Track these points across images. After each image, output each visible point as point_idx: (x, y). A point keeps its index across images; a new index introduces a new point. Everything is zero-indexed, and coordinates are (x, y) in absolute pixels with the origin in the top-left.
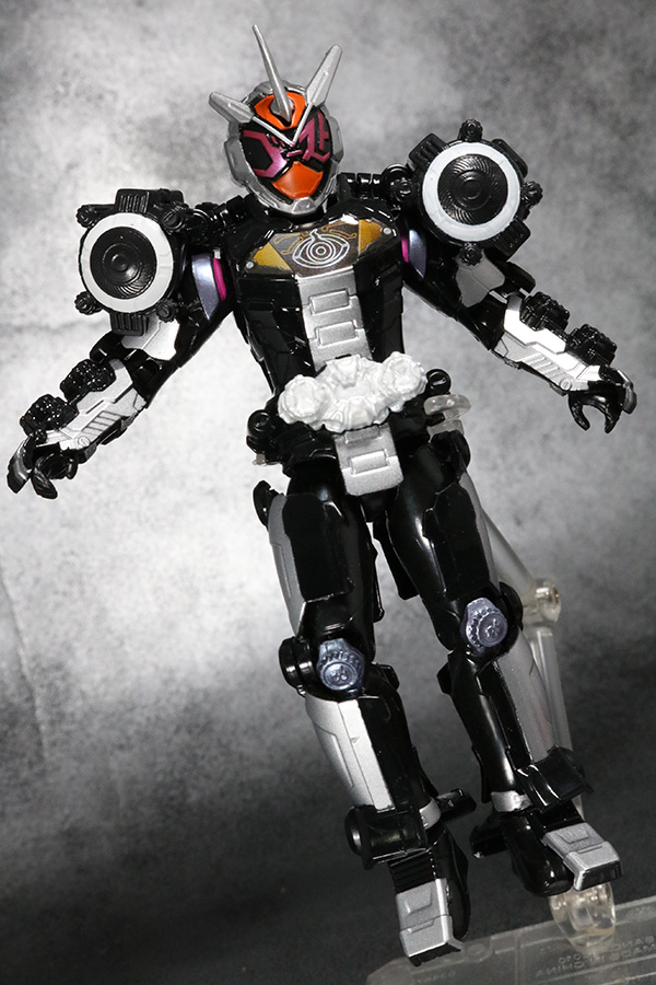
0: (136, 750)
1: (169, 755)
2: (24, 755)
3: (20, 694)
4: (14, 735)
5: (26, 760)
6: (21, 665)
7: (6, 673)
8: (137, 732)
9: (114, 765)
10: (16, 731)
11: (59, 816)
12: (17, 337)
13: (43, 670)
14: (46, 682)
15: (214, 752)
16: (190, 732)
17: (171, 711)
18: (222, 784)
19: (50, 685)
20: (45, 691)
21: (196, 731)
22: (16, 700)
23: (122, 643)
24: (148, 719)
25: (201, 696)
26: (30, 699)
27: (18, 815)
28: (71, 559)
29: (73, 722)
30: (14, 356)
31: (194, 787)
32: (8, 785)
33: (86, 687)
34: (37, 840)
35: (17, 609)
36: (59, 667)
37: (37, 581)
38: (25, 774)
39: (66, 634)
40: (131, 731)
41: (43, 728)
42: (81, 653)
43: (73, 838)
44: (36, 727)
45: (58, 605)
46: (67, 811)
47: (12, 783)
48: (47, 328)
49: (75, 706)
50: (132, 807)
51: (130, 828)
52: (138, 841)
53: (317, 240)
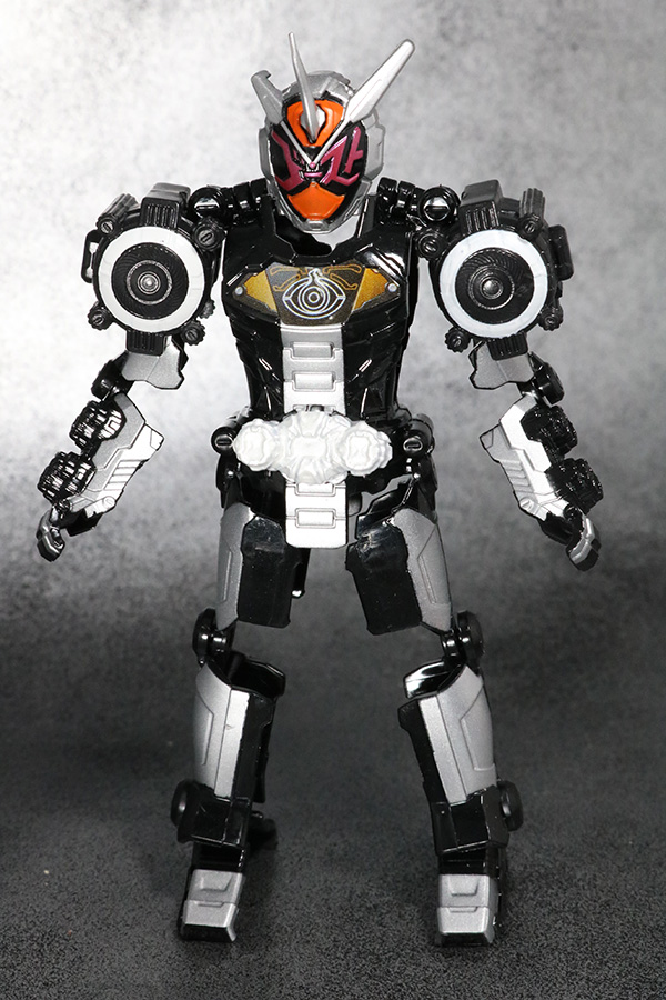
18: (93, 584)
24: (12, 477)
31: (58, 579)
53: (313, 283)
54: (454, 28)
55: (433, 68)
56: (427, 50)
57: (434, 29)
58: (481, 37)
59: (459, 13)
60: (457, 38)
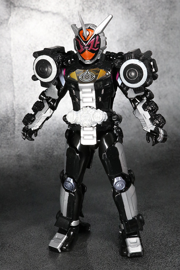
0: (41, 137)
1: (50, 140)
2: (9, 131)
3: (12, 114)
4: (8, 125)
5: (10, 133)
6: (13, 106)
7: (9, 107)
8: (42, 132)
10: (8, 124)
11: (16, 150)
12: (31, 11)
13: (19, 109)
14: (19, 112)
16: (57, 135)
17: (53, 128)
19: (21, 113)
20: (19, 114)
21: (59, 135)
22: (10, 115)
24: (46, 129)
26: (14, 116)
27: (5, 148)
30: (29, 17)
31: (56, 151)
32: (3, 139)
34: (9, 156)
35: (15, 90)
37: (22, 83)
38: (9, 136)
39: (28, 100)
41: (16, 125)
43: (19, 157)
44: (14, 124)
45: (27, 91)
46: (19, 149)
47: (5, 138)
48: (40, 11)
50: (38, 152)
51: (36, 158)
52: (38, 162)
53: (87, 73)
54: (144, 26)
55: (139, 35)
56: (137, 31)
57: (139, 27)
58: (150, 28)
59: (145, 23)
60: (144, 28)
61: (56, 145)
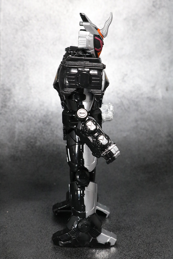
0: (25, 123)
1: (35, 128)
8: (27, 118)
9: (17, 126)
13: (4, 90)
15: (49, 132)
16: (43, 123)
17: (40, 115)
18: (48, 143)
19: (5, 95)
21: (45, 123)
23: (31, 89)
24: (32, 115)
25: (50, 113)
28: (23, 57)
29: (8, 109)
33: (16, 99)
35: (1, 68)
36: (9, 90)
37: (10, 61)
39: (15, 80)
40: (25, 117)
42: (17, 88)
45: (15, 71)
49: (11, 104)
50: (19, 141)
51: (16, 147)
52: (17, 152)
54: (157, 4)
55: (150, 14)
56: (149, 10)
57: (151, 4)
58: (164, 6)
61: (40, 134)
